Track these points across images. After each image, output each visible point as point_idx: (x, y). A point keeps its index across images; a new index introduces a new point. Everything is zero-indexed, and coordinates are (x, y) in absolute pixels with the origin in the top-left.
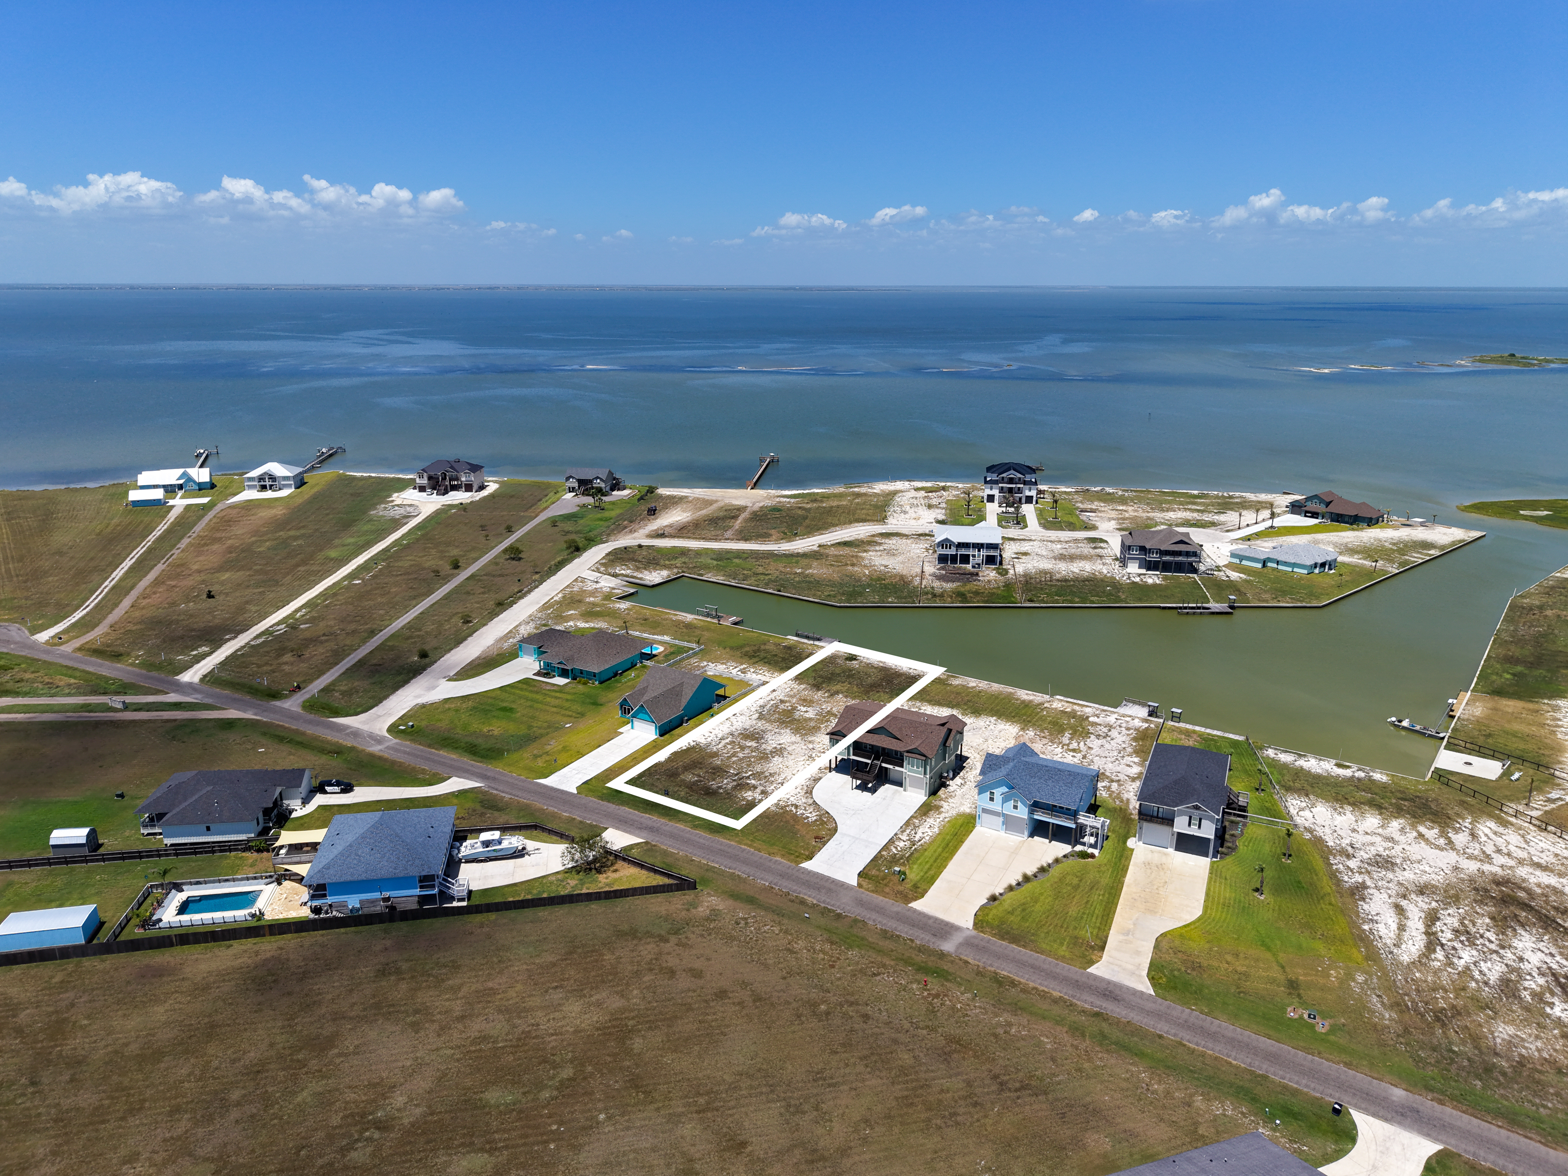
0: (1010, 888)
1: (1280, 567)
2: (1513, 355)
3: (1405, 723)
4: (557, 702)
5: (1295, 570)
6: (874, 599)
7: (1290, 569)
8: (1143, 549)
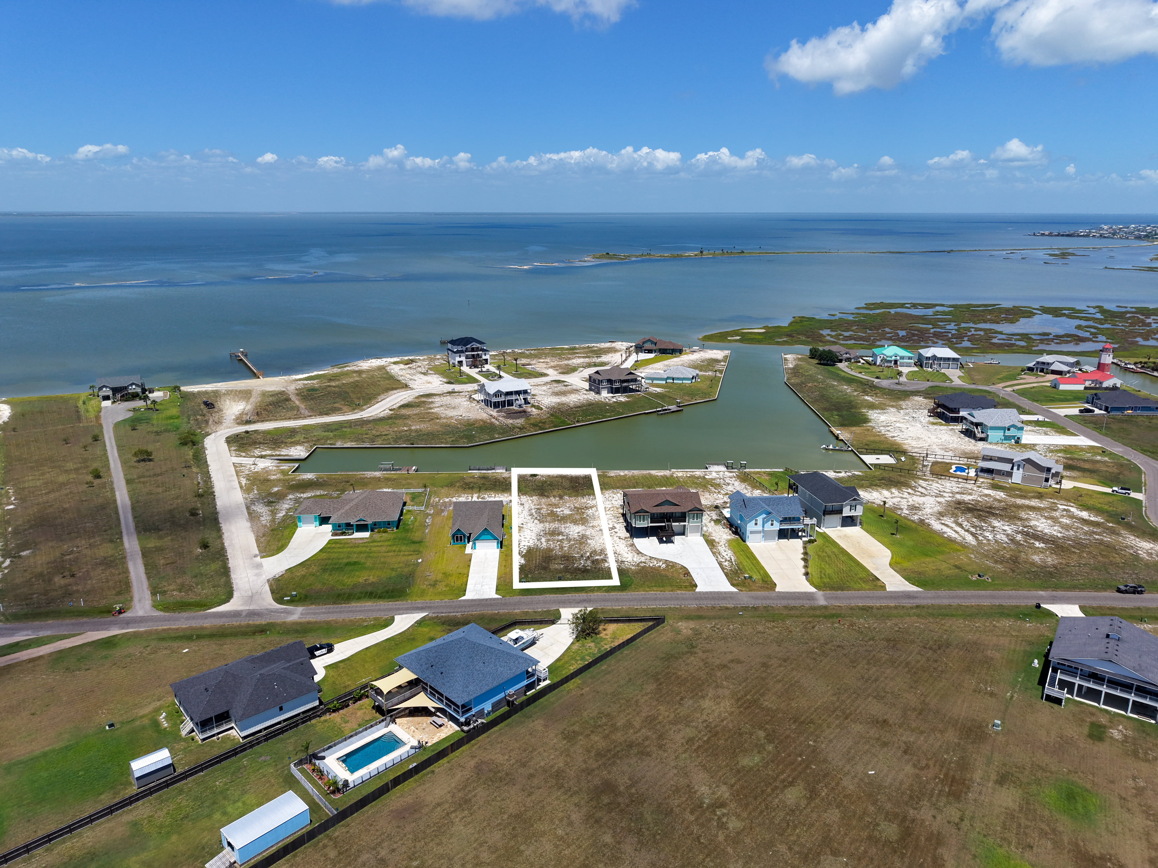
0: (806, 567)
1: (675, 381)
2: (608, 254)
3: (831, 447)
4: (384, 549)
5: (684, 382)
6: (486, 438)
7: (681, 382)
8: (610, 381)
